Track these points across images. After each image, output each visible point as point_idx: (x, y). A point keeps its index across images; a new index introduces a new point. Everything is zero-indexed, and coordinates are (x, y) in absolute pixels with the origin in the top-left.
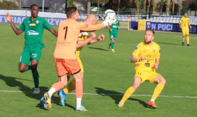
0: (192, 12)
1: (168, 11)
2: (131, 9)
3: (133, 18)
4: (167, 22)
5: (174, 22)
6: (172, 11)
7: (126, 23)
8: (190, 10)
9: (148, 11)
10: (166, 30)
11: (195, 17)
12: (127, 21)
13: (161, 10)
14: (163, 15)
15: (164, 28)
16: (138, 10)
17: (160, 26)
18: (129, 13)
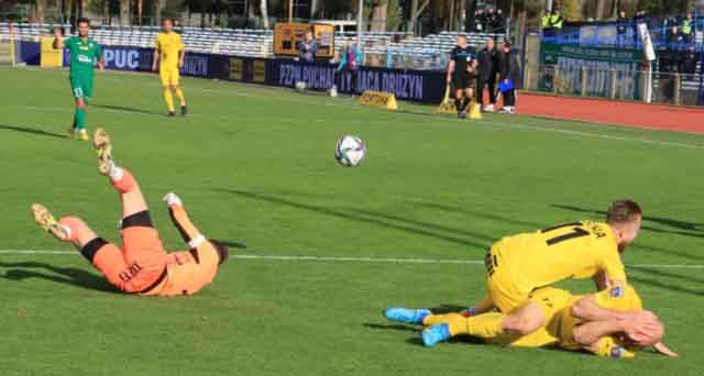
0: (193, 16)
1: (125, 12)
2: (18, 5)
3: (25, 31)
4: (125, 43)
5: (144, 45)
6: (136, 12)
7: (5, 45)
8: (187, 12)
9: (69, 13)
10: (127, 68)
11: (203, 31)
12: (9, 41)
13: (106, 9)
14: (113, 25)
15: (120, 62)
16: (40, 8)
17: (109, 55)
18: (13, 18)
